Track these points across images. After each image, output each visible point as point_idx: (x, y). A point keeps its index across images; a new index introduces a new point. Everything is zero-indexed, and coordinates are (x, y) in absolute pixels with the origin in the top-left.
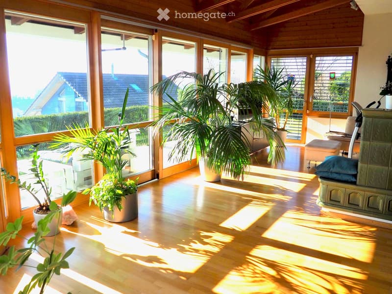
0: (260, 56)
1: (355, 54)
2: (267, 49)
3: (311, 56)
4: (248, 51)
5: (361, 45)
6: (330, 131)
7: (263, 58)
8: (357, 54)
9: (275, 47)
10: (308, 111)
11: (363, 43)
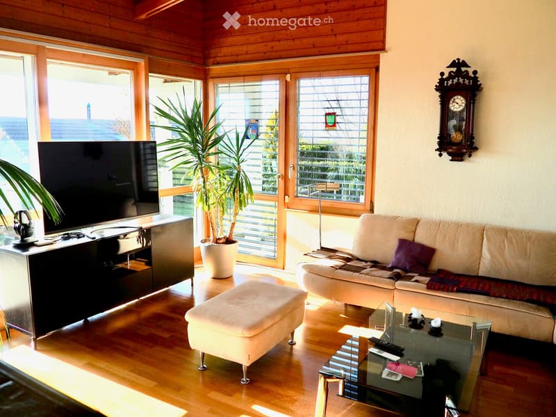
0: (193, 80)
1: (374, 70)
2: (205, 64)
3: (288, 77)
4: (133, 67)
5: (383, 49)
6: (322, 248)
7: (199, 83)
8: (377, 69)
9: (218, 59)
10: (286, 197)
11: (388, 46)
